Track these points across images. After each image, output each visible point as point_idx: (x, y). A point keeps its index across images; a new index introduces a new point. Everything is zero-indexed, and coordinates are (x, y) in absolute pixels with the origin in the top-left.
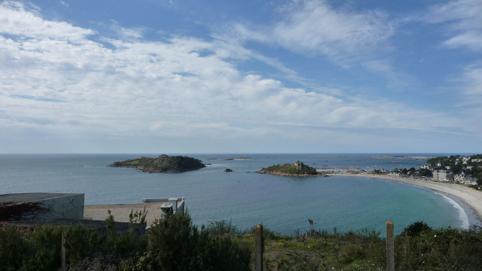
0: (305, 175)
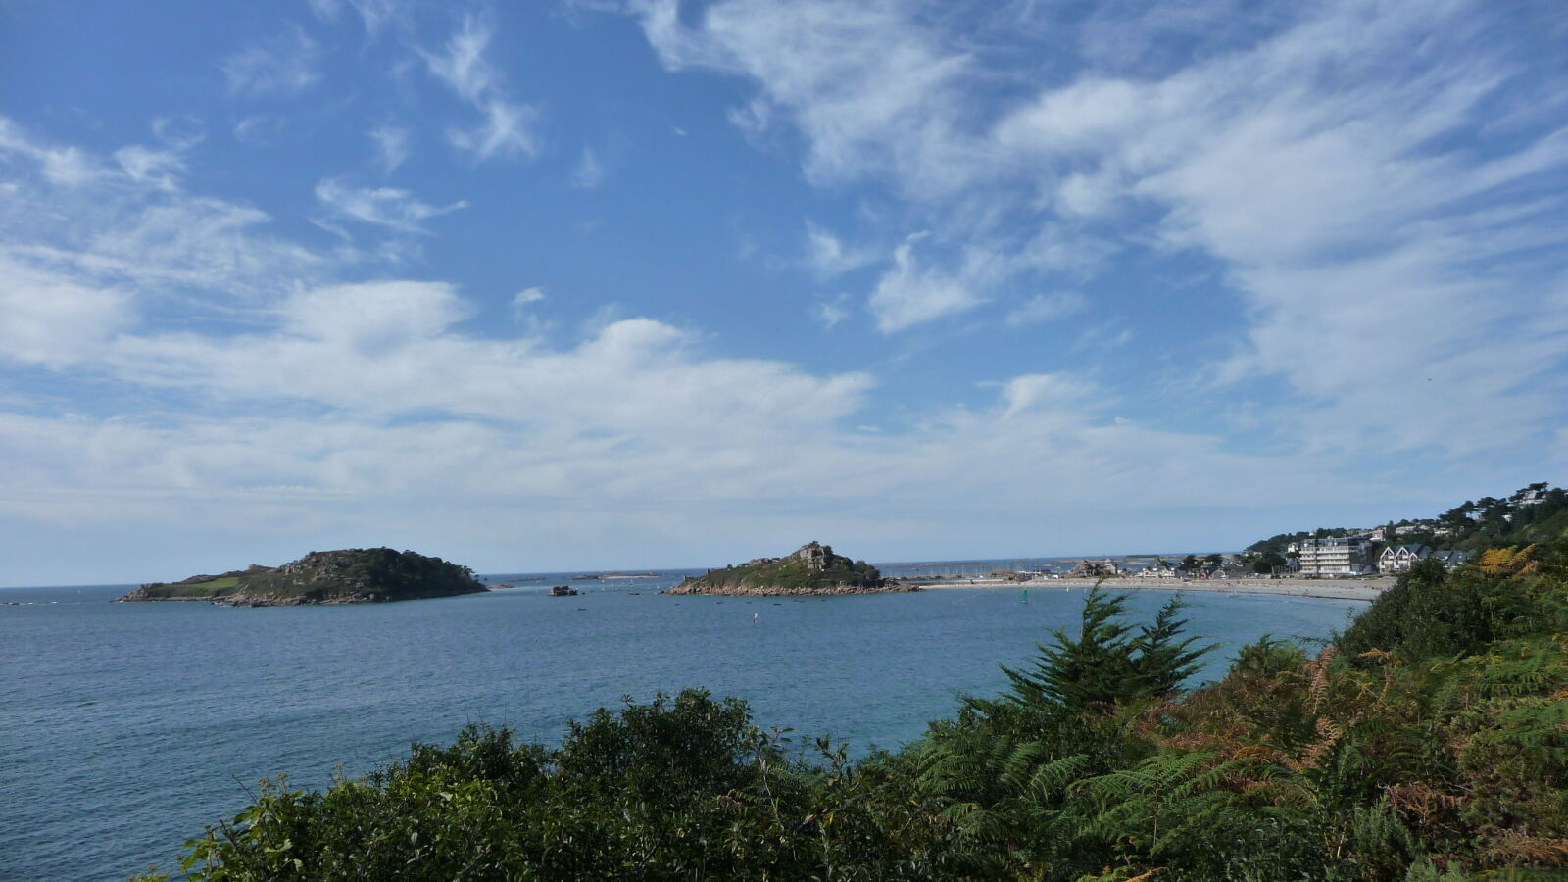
0: (839, 589)
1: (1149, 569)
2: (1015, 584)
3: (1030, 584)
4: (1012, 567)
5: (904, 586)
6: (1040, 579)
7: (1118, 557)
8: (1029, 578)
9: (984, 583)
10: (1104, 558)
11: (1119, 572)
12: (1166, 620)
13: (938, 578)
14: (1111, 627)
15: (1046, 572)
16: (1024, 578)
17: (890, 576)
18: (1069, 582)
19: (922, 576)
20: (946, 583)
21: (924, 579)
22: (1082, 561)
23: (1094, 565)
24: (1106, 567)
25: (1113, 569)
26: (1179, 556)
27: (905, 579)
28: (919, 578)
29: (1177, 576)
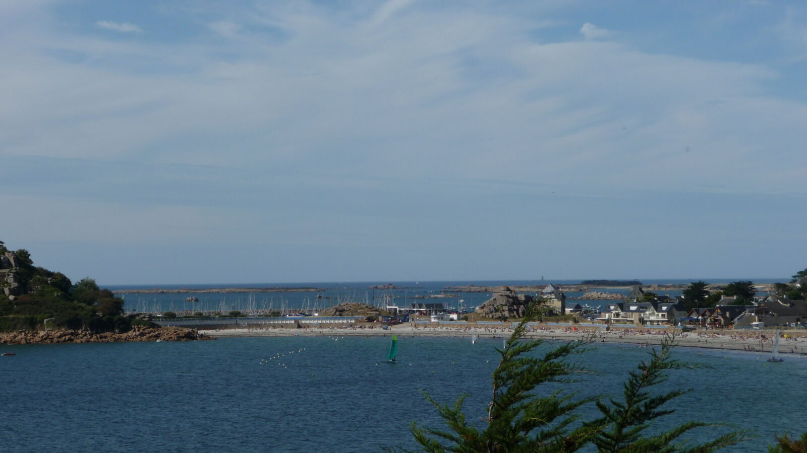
0: (42, 333)
1: (622, 306)
2: (378, 330)
3: (405, 329)
4: (373, 298)
5: (170, 329)
6: (423, 320)
7: (568, 284)
8: (405, 318)
9: (321, 326)
10: (541, 285)
11: (568, 310)
12: (642, 391)
13: (235, 315)
14: (545, 403)
15: (437, 308)
16: (394, 319)
17: (144, 310)
18: (476, 327)
19: (205, 312)
20: (250, 326)
21: (208, 318)
22: (502, 289)
23: (522, 297)
24: (544, 301)
25: (557, 304)
26: (678, 284)
27: (171, 316)
28: (200, 316)
29: (672, 320)
